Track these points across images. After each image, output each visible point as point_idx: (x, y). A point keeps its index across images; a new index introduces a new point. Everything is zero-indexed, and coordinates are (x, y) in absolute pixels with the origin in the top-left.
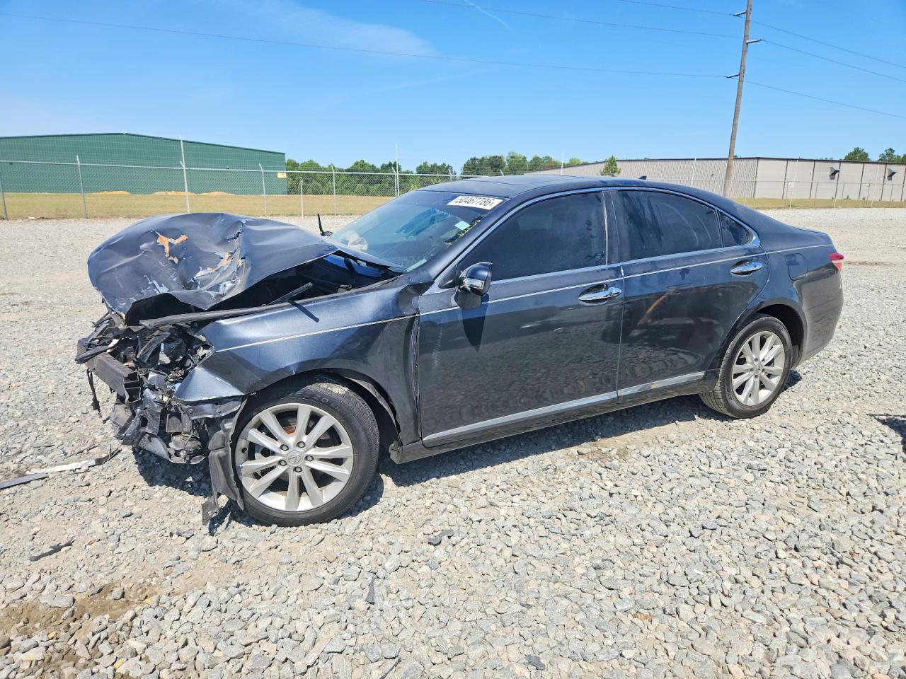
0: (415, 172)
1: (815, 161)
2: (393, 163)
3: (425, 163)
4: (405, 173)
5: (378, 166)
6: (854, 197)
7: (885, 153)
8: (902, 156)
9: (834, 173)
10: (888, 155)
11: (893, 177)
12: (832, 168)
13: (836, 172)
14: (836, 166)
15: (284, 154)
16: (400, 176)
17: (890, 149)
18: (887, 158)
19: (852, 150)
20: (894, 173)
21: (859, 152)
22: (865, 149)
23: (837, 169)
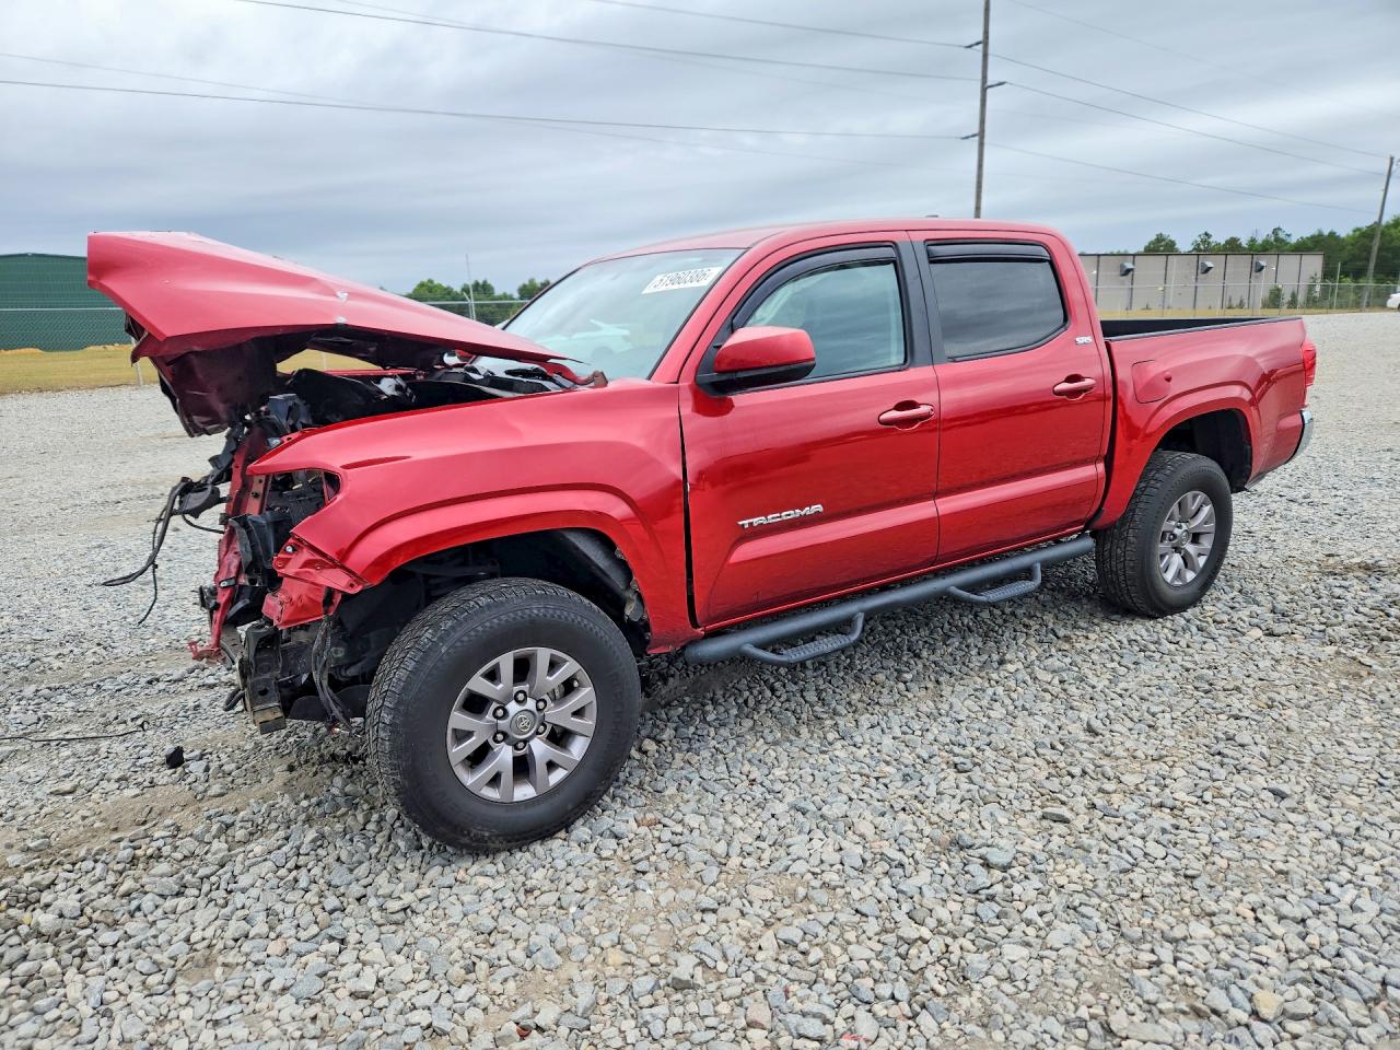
0: (516, 295)
1: (1099, 255)
2: (481, 282)
3: (531, 281)
4: (500, 298)
5: (457, 289)
7: (1199, 240)
8: (1223, 242)
9: (1126, 273)
10: (1204, 242)
11: (1208, 273)
12: (1123, 266)
13: (1129, 271)
14: (1130, 262)
16: (476, 305)
17: (1206, 234)
18: (1202, 247)
19: (1154, 237)
20: (1209, 269)
21: (1163, 240)
22: (1172, 234)
23: (1129, 265)
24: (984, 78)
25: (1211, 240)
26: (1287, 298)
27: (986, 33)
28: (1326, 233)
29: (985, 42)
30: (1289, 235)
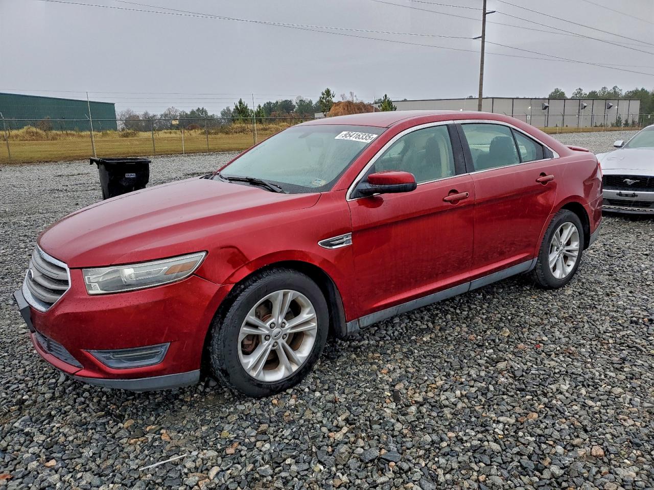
8: (588, 93)
9: (545, 108)
10: (578, 93)
12: (543, 104)
17: (580, 89)
19: (553, 91)
20: (585, 107)
21: (558, 92)
22: (562, 89)
23: (546, 104)
24: (485, 9)
25: (582, 92)
26: (623, 122)
28: (640, 89)
30: (621, 90)
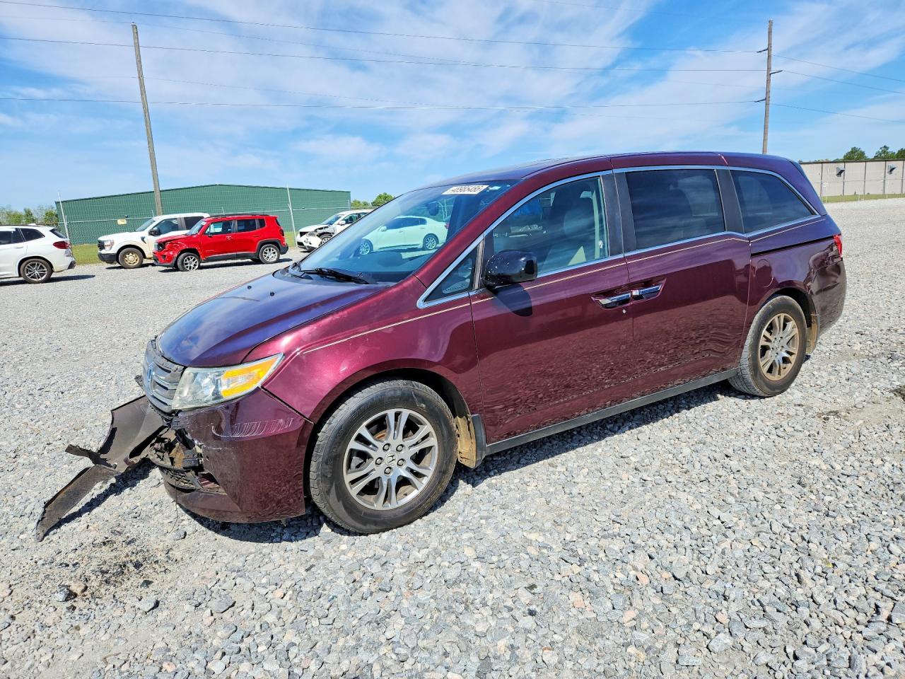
1: (822, 163)
6: (860, 193)
7: (881, 150)
8: (896, 152)
9: (840, 173)
10: (884, 152)
11: (893, 172)
12: (837, 168)
14: (841, 166)
15: (349, 192)
17: (885, 147)
18: (883, 155)
19: (850, 150)
20: (894, 169)
21: (857, 151)
22: (863, 148)
23: (842, 168)
24: (769, 69)
25: (888, 151)
27: (770, 44)
29: (769, 49)
